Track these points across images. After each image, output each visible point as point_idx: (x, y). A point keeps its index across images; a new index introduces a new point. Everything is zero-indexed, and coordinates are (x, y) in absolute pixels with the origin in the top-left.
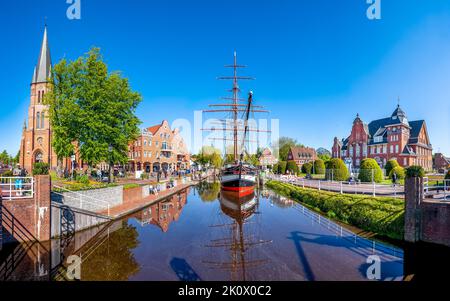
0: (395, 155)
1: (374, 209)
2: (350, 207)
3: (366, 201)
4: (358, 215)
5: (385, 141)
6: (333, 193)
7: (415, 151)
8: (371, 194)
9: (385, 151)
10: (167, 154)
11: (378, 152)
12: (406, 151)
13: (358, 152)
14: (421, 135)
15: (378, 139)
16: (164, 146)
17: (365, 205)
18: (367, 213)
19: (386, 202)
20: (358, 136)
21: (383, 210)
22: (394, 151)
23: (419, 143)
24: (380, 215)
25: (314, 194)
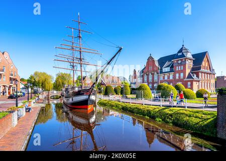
0: (180, 80)
1: (190, 116)
2: (171, 115)
3: (181, 111)
4: (178, 120)
5: (171, 71)
6: (155, 107)
7: (198, 76)
8: (185, 107)
9: (171, 78)
11: (166, 78)
12: (190, 76)
13: (150, 79)
14: (204, 63)
15: (166, 69)
17: (182, 114)
18: (185, 119)
19: (197, 112)
20: (151, 68)
21: (196, 117)
22: (179, 77)
23: (202, 70)
24: (194, 120)
25: (141, 107)
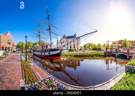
10: (10, 43)
16: (8, 41)
